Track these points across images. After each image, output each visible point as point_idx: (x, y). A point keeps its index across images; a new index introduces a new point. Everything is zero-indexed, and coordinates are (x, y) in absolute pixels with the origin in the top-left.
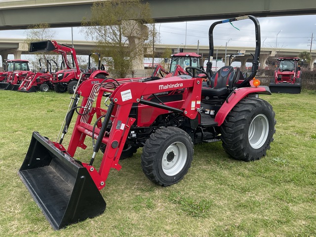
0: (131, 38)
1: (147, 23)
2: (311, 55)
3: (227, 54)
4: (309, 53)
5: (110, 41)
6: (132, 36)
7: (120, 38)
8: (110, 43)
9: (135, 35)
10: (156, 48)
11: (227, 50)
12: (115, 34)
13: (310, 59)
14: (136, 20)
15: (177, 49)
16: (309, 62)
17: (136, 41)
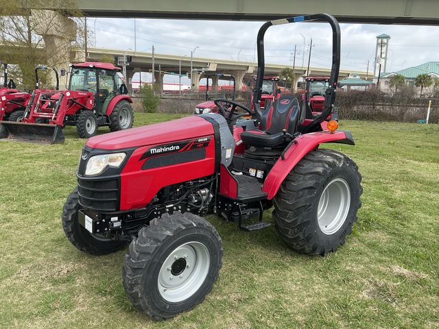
0: (48, 37)
1: (71, 15)
2: (294, 72)
3: (193, 68)
4: (292, 70)
5: (13, 40)
6: (48, 33)
7: (30, 37)
8: (12, 43)
9: (55, 33)
10: (90, 54)
11: (193, 62)
12: (19, 30)
13: (293, 78)
14: (55, 10)
15: (123, 56)
16: (292, 81)
17: (57, 42)
